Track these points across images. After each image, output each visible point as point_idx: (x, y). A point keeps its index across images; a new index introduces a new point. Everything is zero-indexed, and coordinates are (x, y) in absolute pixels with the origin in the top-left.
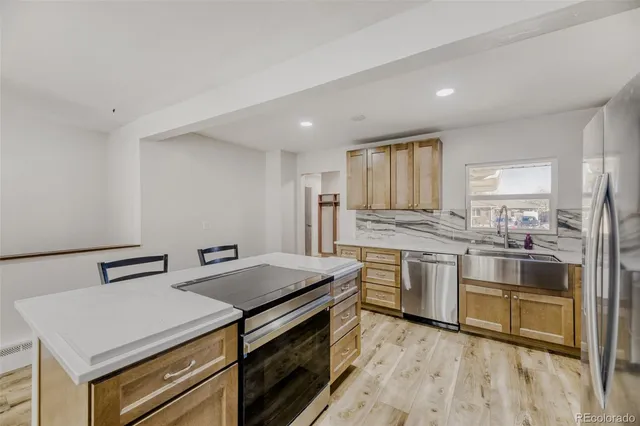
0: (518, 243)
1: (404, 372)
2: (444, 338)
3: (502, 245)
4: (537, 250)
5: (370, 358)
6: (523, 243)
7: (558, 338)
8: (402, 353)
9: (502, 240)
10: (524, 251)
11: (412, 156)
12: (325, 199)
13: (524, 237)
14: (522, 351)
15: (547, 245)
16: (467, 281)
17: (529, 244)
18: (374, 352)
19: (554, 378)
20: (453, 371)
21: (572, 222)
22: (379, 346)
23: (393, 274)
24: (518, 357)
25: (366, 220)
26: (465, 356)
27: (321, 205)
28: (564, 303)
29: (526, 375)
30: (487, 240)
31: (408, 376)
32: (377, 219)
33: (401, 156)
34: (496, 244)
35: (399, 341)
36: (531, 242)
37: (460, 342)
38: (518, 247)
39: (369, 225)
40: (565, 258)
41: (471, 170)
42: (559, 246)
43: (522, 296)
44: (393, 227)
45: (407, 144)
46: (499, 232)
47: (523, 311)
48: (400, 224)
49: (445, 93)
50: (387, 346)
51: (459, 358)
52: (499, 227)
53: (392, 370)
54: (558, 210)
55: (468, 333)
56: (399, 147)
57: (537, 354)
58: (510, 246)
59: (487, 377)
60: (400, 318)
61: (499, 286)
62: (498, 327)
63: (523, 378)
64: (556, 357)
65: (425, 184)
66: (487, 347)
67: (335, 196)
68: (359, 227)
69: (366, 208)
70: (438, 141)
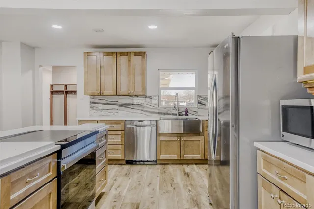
0: (183, 113)
1: (133, 187)
2: (150, 169)
3: (176, 115)
4: (190, 116)
5: (112, 186)
6: (184, 113)
7: (198, 156)
8: (130, 180)
9: (175, 112)
10: (184, 117)
11: (130, 61)
12: (55, 89)
13: (185, 110)
14: (185, 166)
15: (194, 113)
16: (161, 135)
17: (187, 113)
18: (114, 183)
19: (198, 173)
20: (157, 181)
21: (203, 102)
22: (116, 180)
23: (120, 136)
24: (184, 169)
25: (98, 103)
26: (162, 173)
27: (52, 93)
28: (201, 138)
29: (188, 175)
30: (169, 112)
31: (135, 188)
32: (105, 102)
33: (123, 60)
34: (173, 114)
35: (127, 175)
36: (188, 112)
37: (158, 169)
38: (182, 115)
39: (100, 106)
40: (201, 118)
41: (161, 73)
42: (199, 113)
43: (185, 138)
44: (117, 107)
45: (127, 53)
46: (175, 107)
47: (186, 146)
48: (122, 105)
49: (153, 27)
50: (119, 179)
51: (159, 175)
52: (175, 104)
53: (127, 188)
54: (198, 96)
55: (161, 164)
56: (122, 54)
57: (191, 166)
58: (179, 115)
59: (172, 179)
60: (124, 164)
61: (176, 135)
62: (175, 157)
63: (186, 176)
64: (198, 165)
65: (138, 79)
66: (171, 168)
67: (66, 86)
68: (92, 108)
69: (99, 95)
70: (145, 53)
